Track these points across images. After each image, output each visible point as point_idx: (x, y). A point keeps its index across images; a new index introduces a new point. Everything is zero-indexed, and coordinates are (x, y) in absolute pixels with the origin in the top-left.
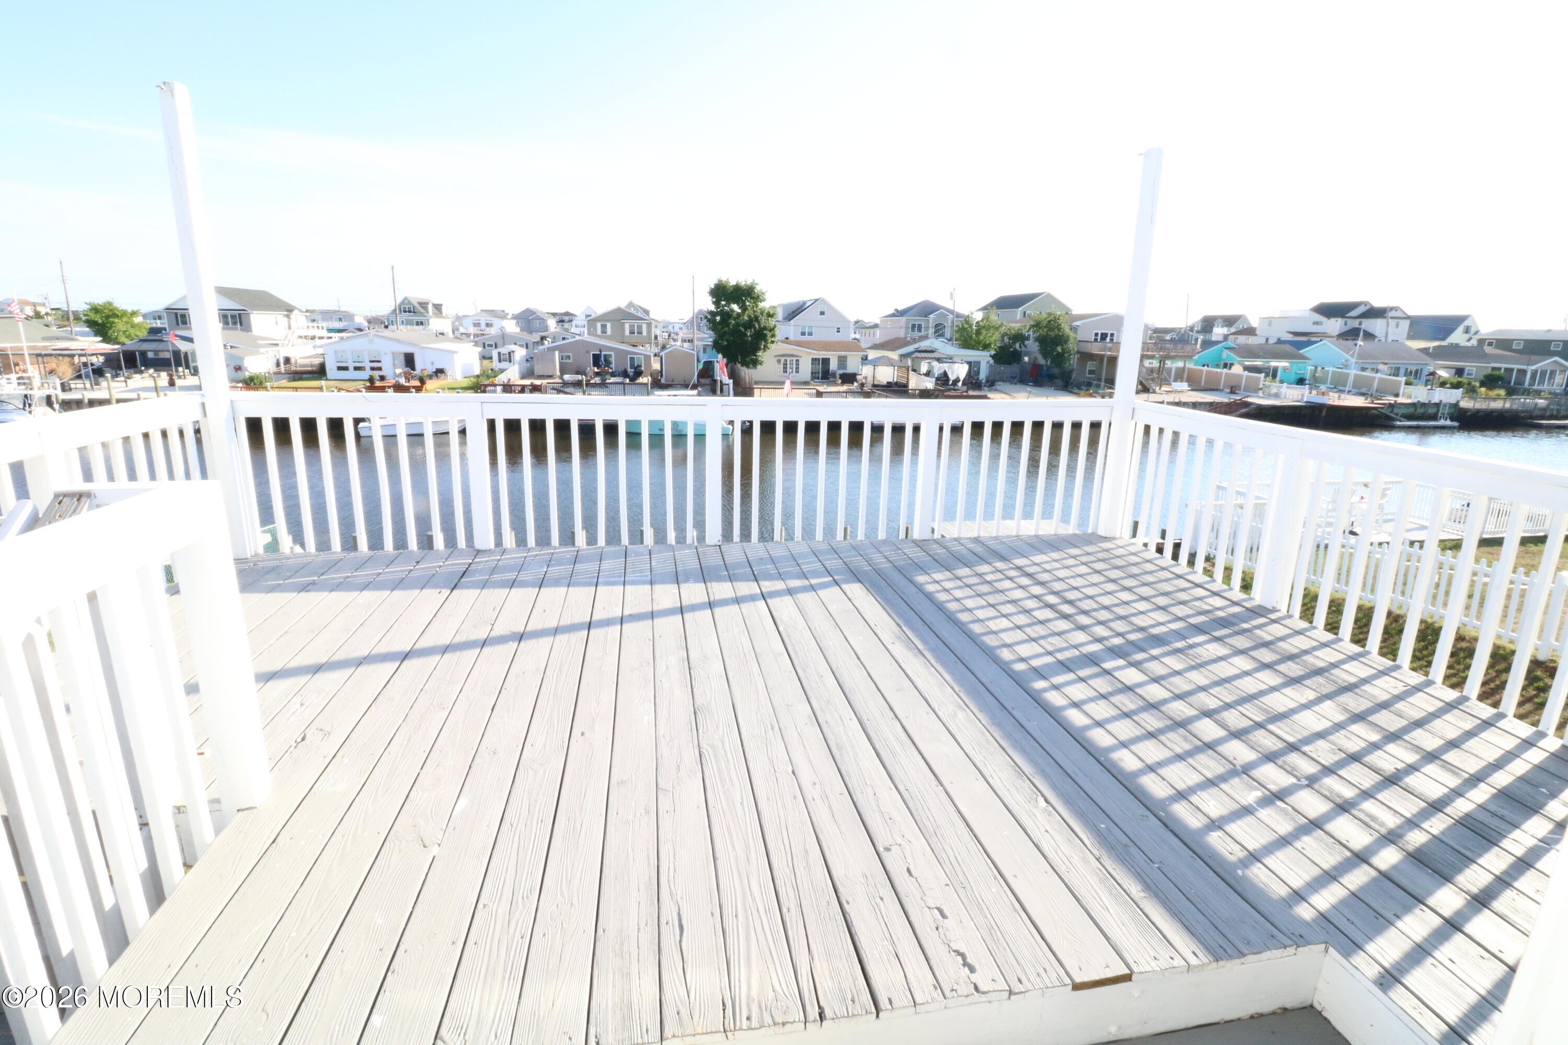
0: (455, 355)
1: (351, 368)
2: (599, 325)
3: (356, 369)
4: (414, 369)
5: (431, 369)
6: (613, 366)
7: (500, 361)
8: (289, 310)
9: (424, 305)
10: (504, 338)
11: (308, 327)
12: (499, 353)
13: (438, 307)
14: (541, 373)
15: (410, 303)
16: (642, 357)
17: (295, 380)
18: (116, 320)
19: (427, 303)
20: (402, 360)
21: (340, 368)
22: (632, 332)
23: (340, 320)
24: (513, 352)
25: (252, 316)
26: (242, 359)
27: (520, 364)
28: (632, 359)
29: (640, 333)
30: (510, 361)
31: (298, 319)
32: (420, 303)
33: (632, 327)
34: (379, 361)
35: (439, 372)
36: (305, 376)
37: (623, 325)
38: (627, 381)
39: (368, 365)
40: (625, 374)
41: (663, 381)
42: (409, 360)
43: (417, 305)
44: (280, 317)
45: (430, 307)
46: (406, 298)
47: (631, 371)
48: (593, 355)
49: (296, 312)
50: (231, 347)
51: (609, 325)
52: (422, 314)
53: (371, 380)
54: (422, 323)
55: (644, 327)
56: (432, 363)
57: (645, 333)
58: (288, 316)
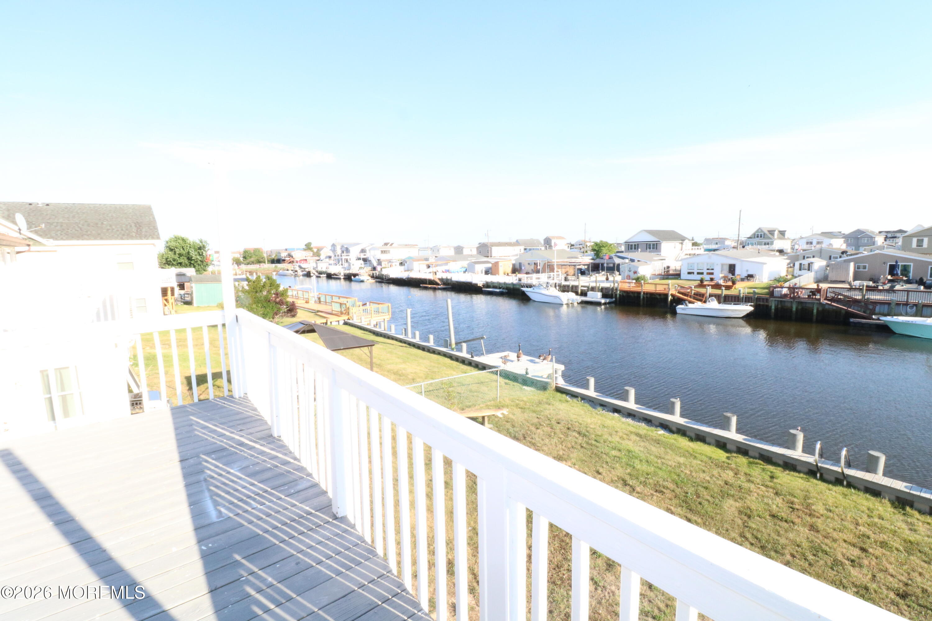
0: (764, 266)
1: (696, 273)
3: (698, 273)
4: (733, 274)
5: (744, 275)
6: (911, 275)
7: (800, 270)
8: (682, 239)
9: (772, 232)
10: (821, 252)
11: (692, 249)
12: (801, 264)
13: (782, 233)
14: (834, 279)
15: (762, 231)
17: (663, 279)
18: (603, 248)
19: (775, 231)
20: (727, 269)
21: (689, 273)
23: (717, 244)
24: (812, 263)
25: (662, 244)
26: (638, 267)
27: (816, 272)
30: (809, 270)
31: (688, 244)
32: (769, 231)
34: (713, 269)
35: (750, 277)
36: (670, 277)
38: (922, 288)
39: (705, 271)
42: (732, 269)
43: (767, 233)
44: (677, 244)
45: (776, 233)
46: (760, 229)
48: (890, 265)
49: (686, 241)
50: (638, 261)
51: (926, 240)
52: (770, 238)
53: (702, 281)
54: (768, 244)
56: (747, 271)
58: (682, 243)
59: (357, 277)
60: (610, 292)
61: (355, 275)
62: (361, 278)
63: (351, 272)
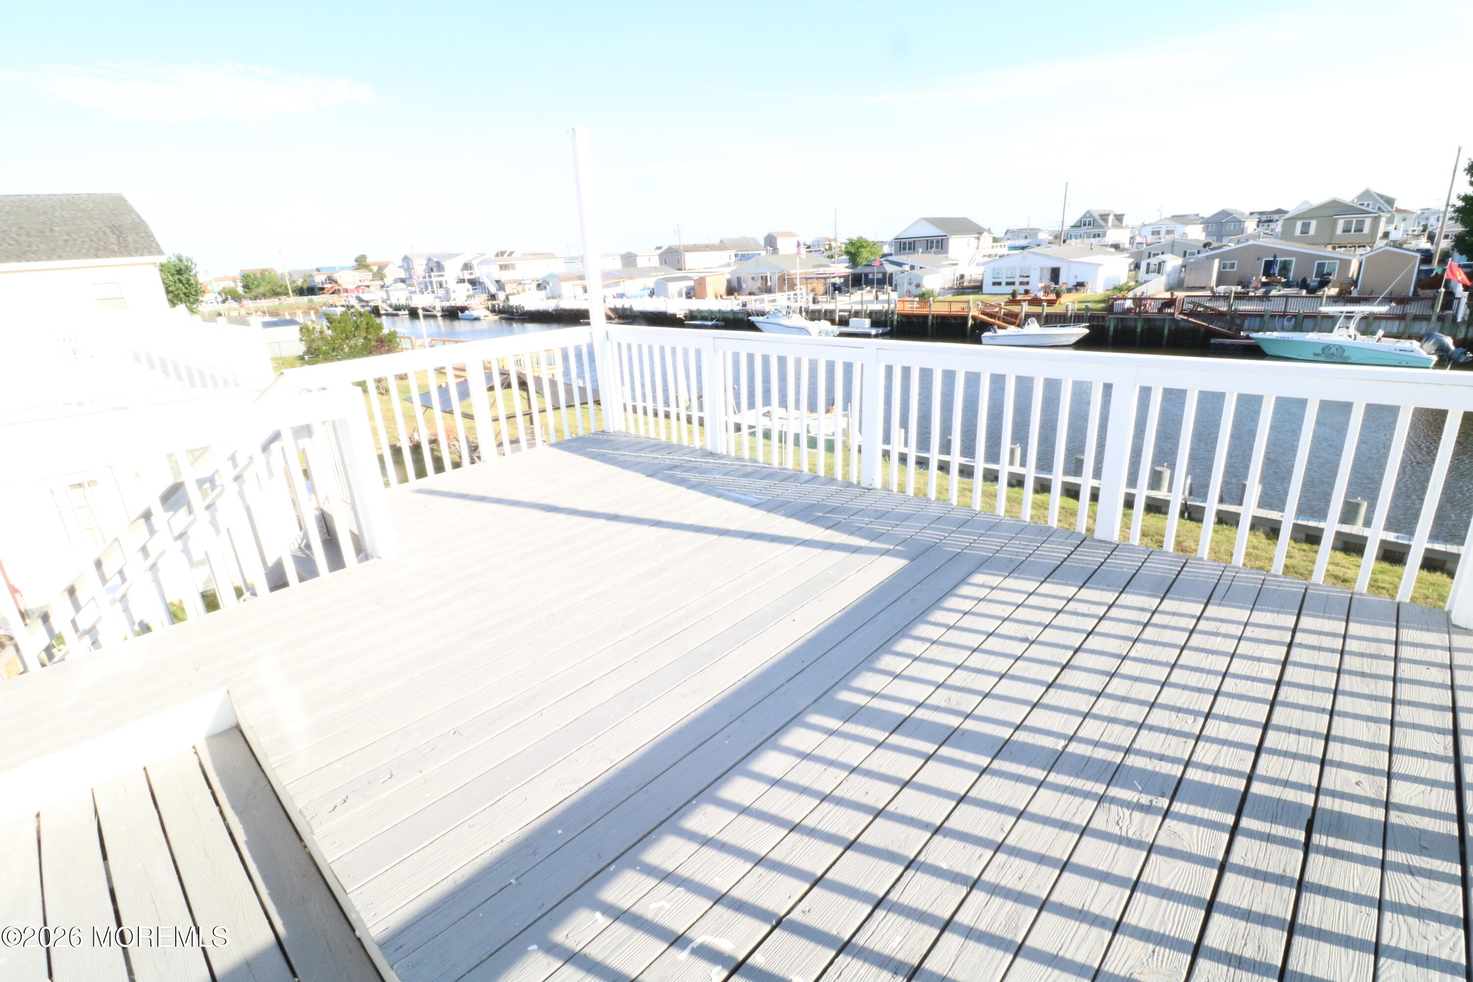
0: (1100, 268)
1: (1004, 283)
2: (1299, 224)
3: (1008, 284)
4: (1057, 283)
5: (1072, 283)
6: (1291, 274)
7: (1147, 272)
8: (978, 231)
9: (1104, 217)
10: (1173, 246)
11: (993, 247)
12: (1148, 264)
13: (1119, 218)
14: (1191, 285)
15: (1091, 216)
16: (1338, 262)
17: (958, 294)
18: (863, 250)
19: (1108, 215)
20: (1048, 275)
21: (994, 284)
22: (1347, 230)
23: (1026, 237)
24: (1164, 262)
25: (950, 240)
26: (922, 278)
27: (1168, 275)
28: (1321, 266)
29: (1359, 230)
30: (1159, 272)
31: (986, 238)
32: (1101, 216)
33: (1348, 223)
34: (1028, 277)
35: (1080, 285)
36: (967, 291)
37: (1335, 222)
38: (1304, 292)
39: (1017, 280)
40: (1304, 284)
41: (1355, 293)
42: (1055, 274)
43: (1098, 218)
44: (971, 239)
45: (1111, 218)
46: (1088, 212)
47: (1313, 280)
48: (1266, 262)
49: (985, 234)
50: (921, 268)
51: (1314, 224)
52: (1101, 227)
53: (1014, 294)
54: (1099, 236)
55: (1368, 223)
56: (1076, 277)
57: (1366, 230)
58: (978, 238)
59: (467, 312)
60: (883, 318)
61: (463, 309)
62: (475, 314)
63: (453, 304)
